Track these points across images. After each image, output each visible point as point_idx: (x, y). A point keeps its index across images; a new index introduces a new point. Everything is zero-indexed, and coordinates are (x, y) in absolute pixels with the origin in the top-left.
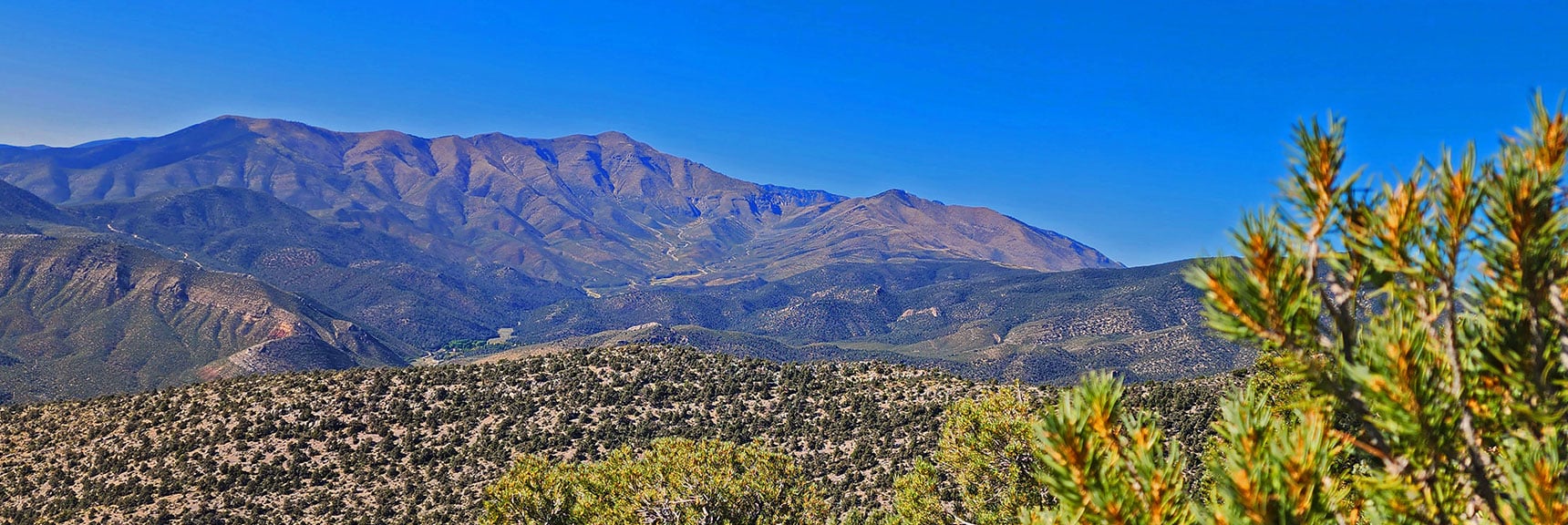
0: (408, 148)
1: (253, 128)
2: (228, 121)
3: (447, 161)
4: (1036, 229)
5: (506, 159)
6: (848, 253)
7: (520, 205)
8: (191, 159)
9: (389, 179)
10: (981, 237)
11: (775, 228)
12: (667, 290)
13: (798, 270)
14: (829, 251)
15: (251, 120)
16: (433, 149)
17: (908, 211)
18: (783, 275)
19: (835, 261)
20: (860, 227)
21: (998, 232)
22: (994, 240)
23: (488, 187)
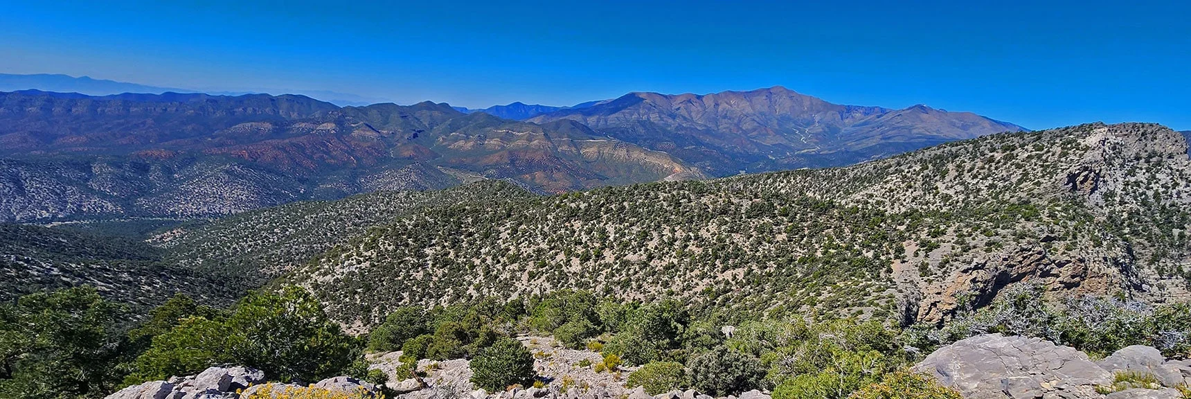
0: (694, 99)
1: (640, 96)
2: (633, 95)
3: (709, 103)
4: (993, 121)
5: (732, 102)
6: (889, 138)
7: (740, 121)
8: (623, 111)
9: (690, 114)
10: (964, 127)
11: (853, 126)
12: (803, 155)
13: (864, 146)
14: (880, 137)
15: (640, 93)
16: (704, 99)
17: (924, 116)
18: (857, 148)
19: (883, 141)
20: (898, 125)
21: (974, 124)
22: (971, 129)
23: (726, 114)
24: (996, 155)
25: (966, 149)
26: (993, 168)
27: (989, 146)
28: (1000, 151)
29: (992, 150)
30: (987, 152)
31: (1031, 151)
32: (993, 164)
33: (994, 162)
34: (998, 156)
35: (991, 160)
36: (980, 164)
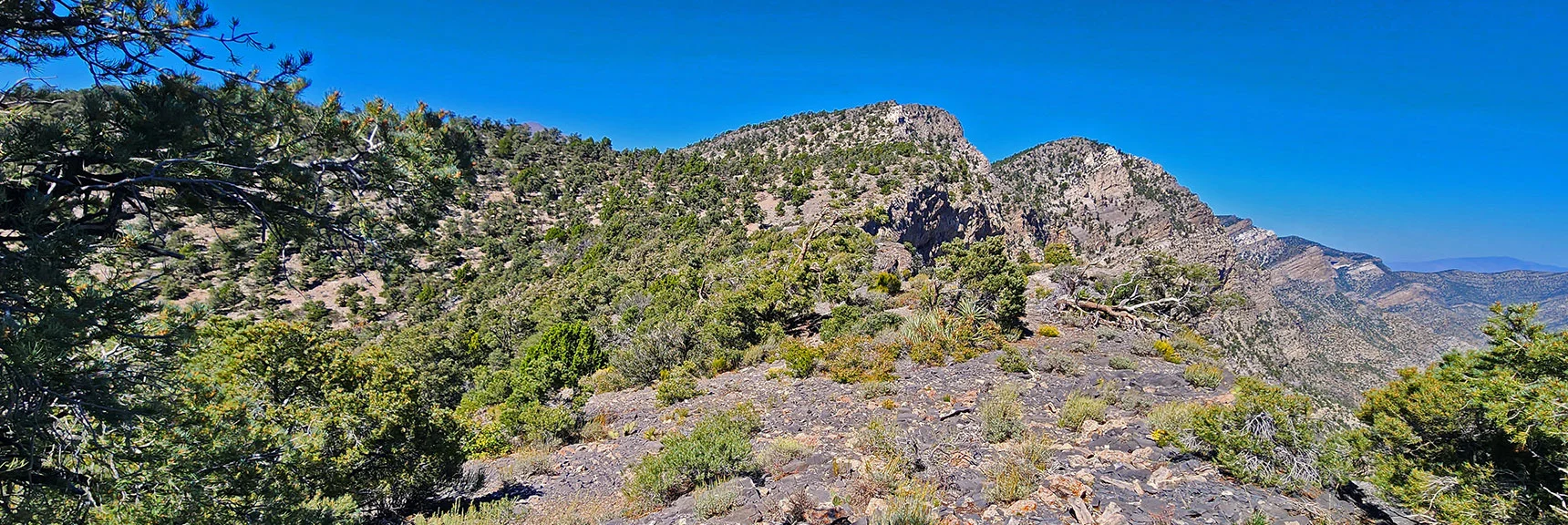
24: (806, 136)
25: (772, 131)
26: (808, 150)
27: (796, 127)
28: (809, 132)
29: (802, 131)
30: (795, 133)
31: (841, 131)
32: (807, 146)
33: (806, 144)
34: (809, 137)
35: (803, 142)
36: (792, 148)
